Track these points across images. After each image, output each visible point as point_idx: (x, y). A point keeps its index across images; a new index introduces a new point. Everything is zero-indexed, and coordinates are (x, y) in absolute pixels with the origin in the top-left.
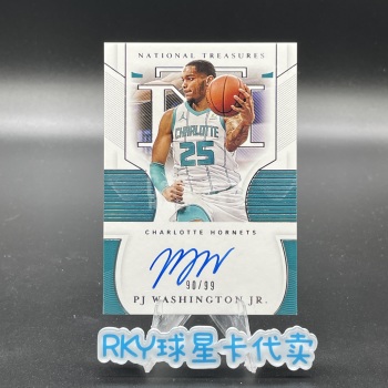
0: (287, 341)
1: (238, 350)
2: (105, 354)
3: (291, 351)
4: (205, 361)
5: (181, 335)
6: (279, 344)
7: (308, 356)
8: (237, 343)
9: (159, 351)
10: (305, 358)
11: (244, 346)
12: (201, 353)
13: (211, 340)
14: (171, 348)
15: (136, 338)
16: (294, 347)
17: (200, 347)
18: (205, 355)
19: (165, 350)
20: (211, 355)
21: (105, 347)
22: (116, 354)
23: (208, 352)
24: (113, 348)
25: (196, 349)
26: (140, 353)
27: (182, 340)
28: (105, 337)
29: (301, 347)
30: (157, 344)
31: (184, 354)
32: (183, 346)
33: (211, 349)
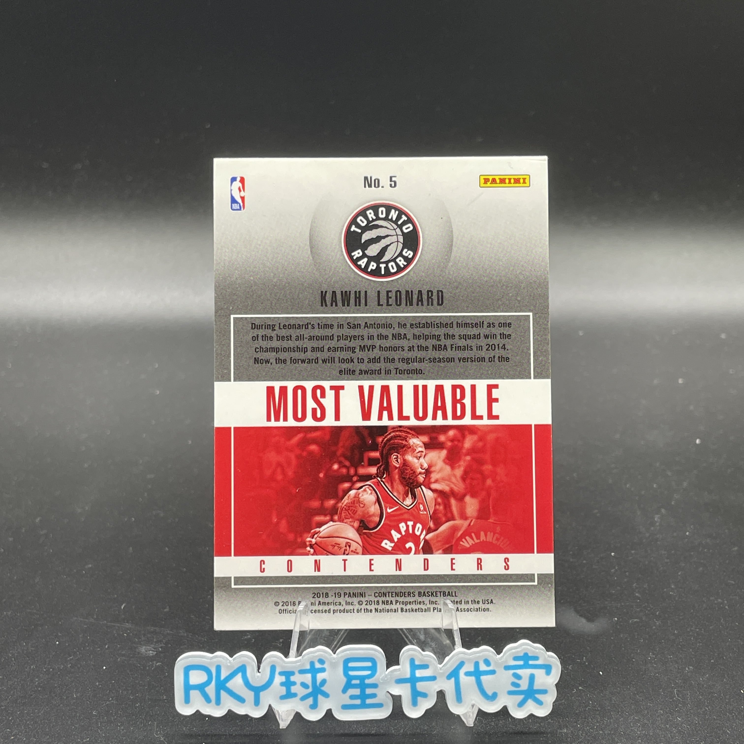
0: (507, 668)
1: (421, 686)
2: (187, 700)
3: (514, 684)
4: (364, 706)
5: (321, 661)
6: (493, 672)
7: (544, 692)
8: (419, 673)
9: (283, 691)
10: (539, 697)
11: (434, 678)
12: (357, 692)
13: (374, 668)
14: (304, 685)
15: (242, 669)
16: (518, 677)
17: (354, 682)
18: (363, 696)
19: (294, 689)
20: (374, 696)
21: (188, 688)
22: (208, 700)
23: (369, 691)
24: (201, 688)
25: (348, 686)
26: (249, 695)
27: (323, 670)
28: (187, 669)
29: (532, 678)
30: (278, 679)
31: (326, 695)
32: (324, 682)
33: (375, 686)
